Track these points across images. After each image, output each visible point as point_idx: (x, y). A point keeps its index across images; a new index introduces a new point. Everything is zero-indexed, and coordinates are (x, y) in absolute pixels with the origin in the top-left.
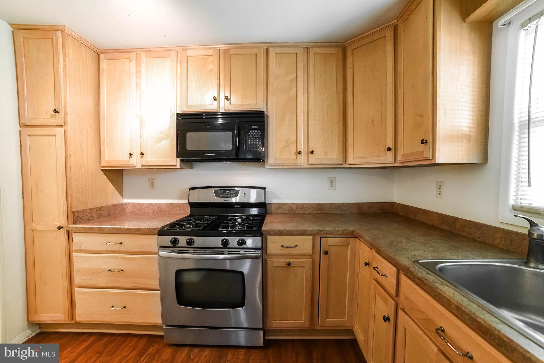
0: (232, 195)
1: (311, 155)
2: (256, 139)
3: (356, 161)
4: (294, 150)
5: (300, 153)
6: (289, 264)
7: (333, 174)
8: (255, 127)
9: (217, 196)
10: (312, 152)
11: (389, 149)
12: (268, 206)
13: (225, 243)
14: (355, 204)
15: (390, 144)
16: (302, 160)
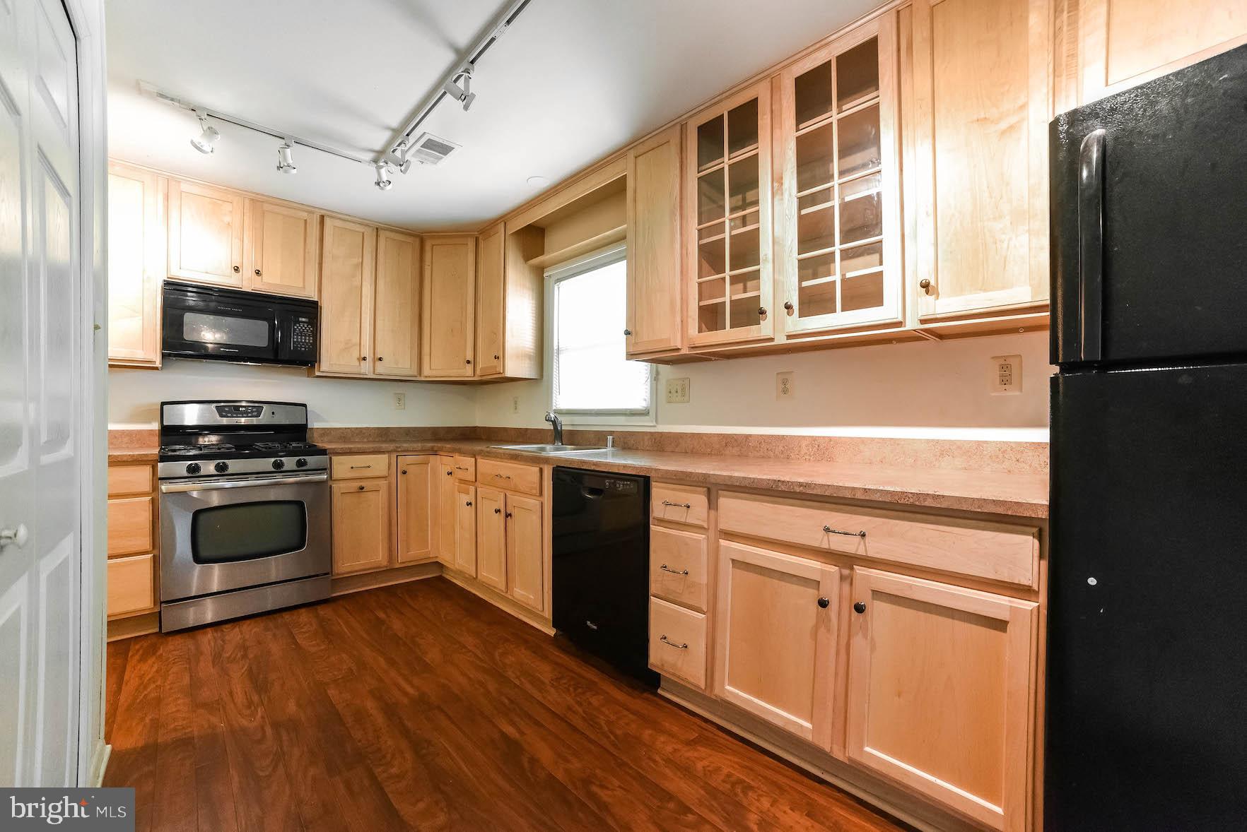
0: (250, 415)
1: (378, 363)
2: (305, 336)
3: (434, 373)
4: (356, 355)
5: (364, 359)
6: (362, 488)
7: (401, 388)
8: (304, 320)
9: (221, 416)
10: (380, 359)
11: (468, 362)
12: (308, 433)
13: (278, 466)
14: (429, 428)
15: (470, 357)
16: (366, 369)
